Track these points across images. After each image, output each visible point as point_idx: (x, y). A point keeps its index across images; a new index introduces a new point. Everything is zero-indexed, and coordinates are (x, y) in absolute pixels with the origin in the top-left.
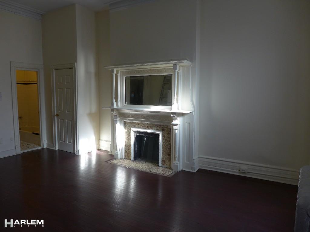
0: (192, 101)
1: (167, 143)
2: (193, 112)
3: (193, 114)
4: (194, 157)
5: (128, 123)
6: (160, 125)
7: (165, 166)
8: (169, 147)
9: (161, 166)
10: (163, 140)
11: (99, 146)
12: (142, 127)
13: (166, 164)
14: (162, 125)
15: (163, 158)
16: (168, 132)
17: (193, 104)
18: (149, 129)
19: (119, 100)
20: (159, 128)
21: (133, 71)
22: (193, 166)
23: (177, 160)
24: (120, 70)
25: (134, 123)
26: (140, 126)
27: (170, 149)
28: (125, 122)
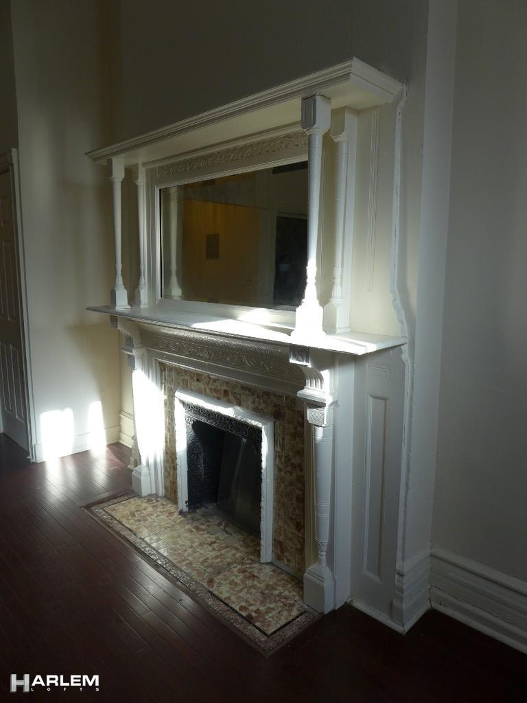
0: (402, 289)
1: (291, 473)
2: (405, 348)
3: (405, 356)
4: (403, 559)
5: (171, 369)
6: (267, 394)
7: (283, 564)
8: (298, 492)
9: (271, 564)
10: (277, 455)
11: (120, 431)
12: (208, 391)
13: (289, 561)
14: (275, 395)
15: (277, 532)
16: (296, 428)
17: (406, 305)
18: (229, 403)
19: (144, 280)
20: (262, 406)
21: (180, 163)
22: (396, 603)
23: (324, 558)
24: (144, 164)
25: (186, 372)
26: (202, 385)
27: (301, 500)
28: (161, 364)
